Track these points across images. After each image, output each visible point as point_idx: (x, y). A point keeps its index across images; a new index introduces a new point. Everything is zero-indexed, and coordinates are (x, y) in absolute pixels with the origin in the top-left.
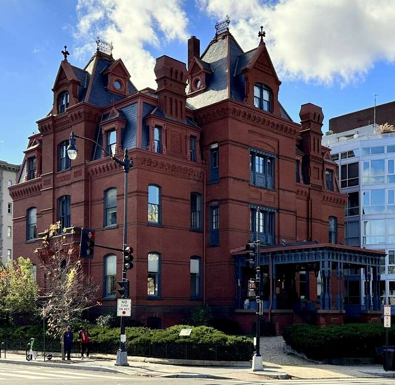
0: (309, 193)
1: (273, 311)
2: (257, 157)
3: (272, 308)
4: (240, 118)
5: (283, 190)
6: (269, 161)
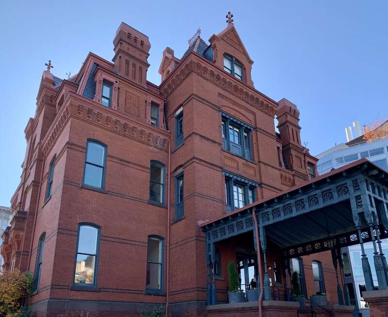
1: (266, 303)
3: (263, 299)
5: (265, 164)
6: (245, 134)
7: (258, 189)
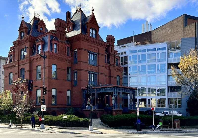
0: (110, 67)
1: (96, 110)
2: (91, 54)
3: (96, 109)
4: (85, 40)
5: (100, 66)
6: (95, 56)
7: (98, 75)
